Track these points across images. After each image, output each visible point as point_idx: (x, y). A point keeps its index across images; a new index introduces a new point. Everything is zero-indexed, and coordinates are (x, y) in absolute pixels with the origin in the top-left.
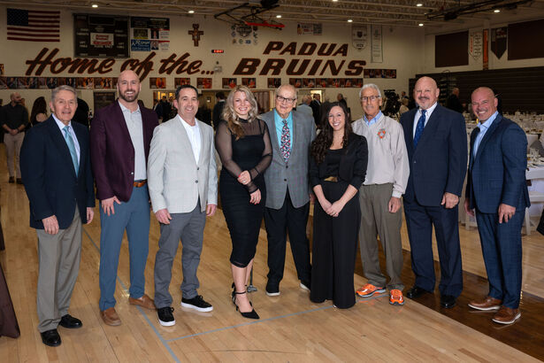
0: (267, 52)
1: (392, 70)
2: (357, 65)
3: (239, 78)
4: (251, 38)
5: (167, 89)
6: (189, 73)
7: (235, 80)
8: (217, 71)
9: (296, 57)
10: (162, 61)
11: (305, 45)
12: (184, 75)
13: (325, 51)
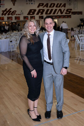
0: (38, 7)
1: (81, 12)
2: (69, 10)
3: (29, 16)
4: (33, 2)
5: (5, 20)
6: (12, 15)
7: (28, 17)
8: (21, 14)
9: (48, 8)
10: (2, 11)
11: (51, 4)
12: (10, 16)
13: (58, 6)
